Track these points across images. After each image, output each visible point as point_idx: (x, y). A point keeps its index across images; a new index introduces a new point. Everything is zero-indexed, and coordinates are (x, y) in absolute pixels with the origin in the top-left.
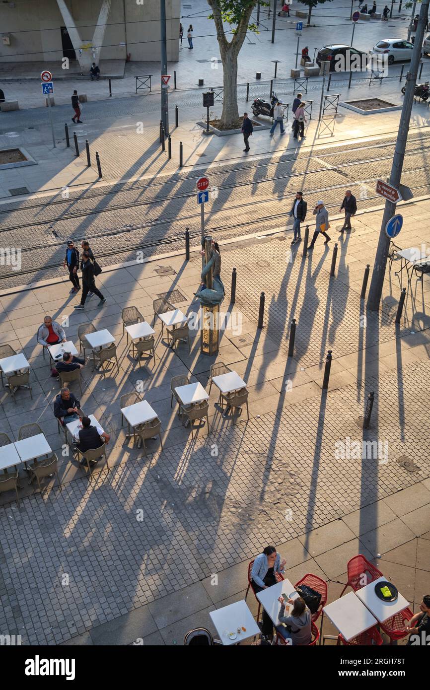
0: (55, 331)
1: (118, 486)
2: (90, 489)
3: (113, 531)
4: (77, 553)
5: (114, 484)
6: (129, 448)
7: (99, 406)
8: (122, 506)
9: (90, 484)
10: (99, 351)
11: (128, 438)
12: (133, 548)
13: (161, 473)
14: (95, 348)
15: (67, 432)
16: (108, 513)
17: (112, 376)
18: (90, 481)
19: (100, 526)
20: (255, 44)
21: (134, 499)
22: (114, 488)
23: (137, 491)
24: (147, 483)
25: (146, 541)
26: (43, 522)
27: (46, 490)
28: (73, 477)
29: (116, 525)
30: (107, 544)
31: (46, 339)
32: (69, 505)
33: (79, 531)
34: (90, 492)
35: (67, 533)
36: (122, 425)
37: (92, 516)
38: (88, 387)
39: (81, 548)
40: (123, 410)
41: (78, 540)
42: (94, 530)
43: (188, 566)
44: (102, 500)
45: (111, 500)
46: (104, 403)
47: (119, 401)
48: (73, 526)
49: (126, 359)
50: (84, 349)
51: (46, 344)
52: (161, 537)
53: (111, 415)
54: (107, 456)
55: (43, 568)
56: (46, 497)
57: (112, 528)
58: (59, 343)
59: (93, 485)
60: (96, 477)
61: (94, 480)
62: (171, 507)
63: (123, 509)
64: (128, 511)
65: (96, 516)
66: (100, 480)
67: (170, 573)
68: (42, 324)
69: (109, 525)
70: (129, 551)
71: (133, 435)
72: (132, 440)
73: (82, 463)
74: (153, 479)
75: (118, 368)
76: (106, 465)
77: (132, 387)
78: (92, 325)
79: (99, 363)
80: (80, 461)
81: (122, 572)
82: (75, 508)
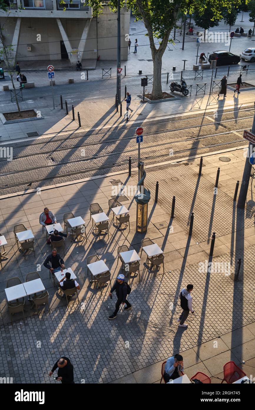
0: (50, 217)
1: (84, 312)
2: (67, 313)
3: (80, 339)
4: (58, 353)
5: (81, 311)
6: (92, 289)
7: (74, 262)
8: (86, 324)
9: (67, 310)
10: (75, 230)
11: (91, 283)
12: (92, 350)
13: (111, 304)
14: (73, 228)
15: (55, 278)
16: (77, 328)
17: (83, 245)
18: (67, 308)
19: (72, 336)
20: (172, 50)
21: (93, 320)
22: (81, 313)
23: (95, 316)
24: (102, 311)
25: (100, 347)
26: (38, 333)
27: (41, 313)
28: (57, 305)
29: (82, 336)
30: (76, 347)
31: (44, 221)
32: (55, 322)
33: (60, 339)
34: (67, 315)
35: (52, 340)
36: (88, 274)
37: (68, 330)
38: (68, 251)
39: (60, 350)
40: (88, 265)
41: (58, 344)
42: (68, 339)
43: (125, 364)
44: (74, 320)
45: (79, 320)
46: (77, 261)
47: (86, 260)
48: (56, 335)
49: (92, 235)
50: (67, 228)
51: (44, 224)
52: (109, 344)
53: (81, 268)
54: (78, 293)
55: (37, 361)
56: (40, 317)
57: (80, 338)
58: (52, 224)
59: (69, 310)
60: (71, 306)
61: (70, 308)
62: (116, 326)
63: (87, 326)
64: (90, 328)
65: (70, 330)
66: (73, 308)
67: (113, 367)
68: (42, 212)
69: (78, 336)
70: (89, 353)
71: (94, 281)
72: (93, 284)
73: (63, 297)
74: (105, 308)
75: (87, 240)
76: (77, 299)
77: (94, 252)
78: (72, 214)
79: (75, 236)
80: (62, 296)
81: (84, 366)
82: (58, 324)
